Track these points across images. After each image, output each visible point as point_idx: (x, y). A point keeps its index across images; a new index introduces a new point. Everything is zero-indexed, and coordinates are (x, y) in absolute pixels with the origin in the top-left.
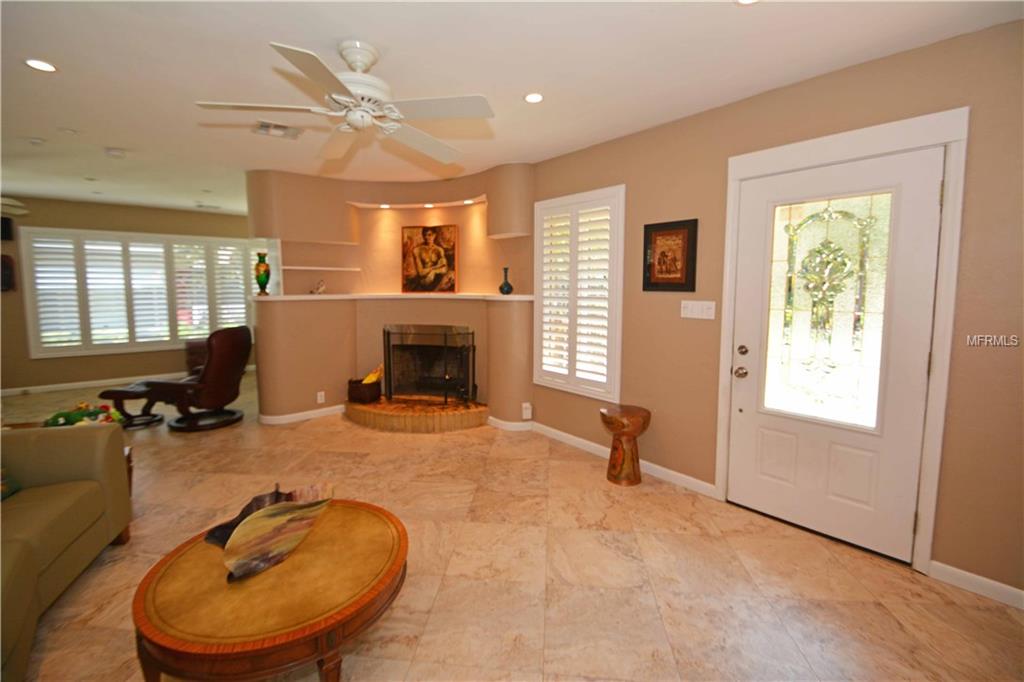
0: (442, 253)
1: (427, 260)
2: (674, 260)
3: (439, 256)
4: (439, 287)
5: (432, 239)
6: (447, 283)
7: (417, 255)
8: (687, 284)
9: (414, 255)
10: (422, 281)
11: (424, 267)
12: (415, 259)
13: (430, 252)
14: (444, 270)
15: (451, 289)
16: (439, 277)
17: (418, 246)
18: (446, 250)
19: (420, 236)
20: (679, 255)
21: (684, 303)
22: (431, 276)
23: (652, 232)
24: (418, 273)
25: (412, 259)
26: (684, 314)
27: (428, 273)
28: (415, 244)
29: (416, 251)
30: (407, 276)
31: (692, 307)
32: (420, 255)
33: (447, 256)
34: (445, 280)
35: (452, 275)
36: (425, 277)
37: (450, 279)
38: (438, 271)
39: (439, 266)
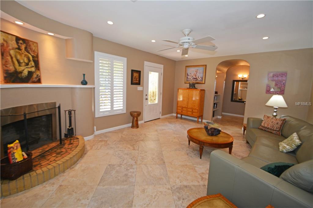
0: (31, 58)
1: (22, 61)
2: (137, 78)
3: (29, 61)
4: (31, 80)
5: (23, 47)
6: (36, 78)
7: (13, 56)
8: (139, 84)
9: (10, 55)
10: (19, 75)
11: (20, 66)
12: (12, 58)
13: (23, 55)
14: (33, 69)
15: (39, 81)
16: (30, 73)
17: (13, 49)
18: (33, 57)
19: (14, 42)
20: (138, 77)
21: (138, 87)
22: (26, 73)
23: (133, 71)
24: (16, 69)
25: (9, 58)
26: (138, 89)
27: (23, 70)
28: (10, 47)
29: (12, 52)
30: (7, 70)
31: (139, 88)
32: (16, 57)
33: (34, 61)
34: (35, 76)
35: (38, 73)
36: (21, 72)
37: (37, 75)
38: (30, 70)
39: (29, 66)
